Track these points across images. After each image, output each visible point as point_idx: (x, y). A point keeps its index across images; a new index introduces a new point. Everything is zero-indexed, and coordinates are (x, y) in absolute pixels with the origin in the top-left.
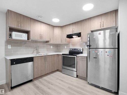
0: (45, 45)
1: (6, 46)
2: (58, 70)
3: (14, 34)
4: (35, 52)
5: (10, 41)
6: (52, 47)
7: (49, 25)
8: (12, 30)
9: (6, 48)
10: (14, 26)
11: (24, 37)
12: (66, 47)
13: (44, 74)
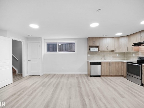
0: (111, 53)
1: (88, 55)
2: (123, 76)
3: (91, 48)
4: (103, 59)
5: (90, 52)
6: (118, 55)
7: (114, 37)
8: (90, 47)
9: (88, 56)
10: (91, 45)
11: (96, 49)
12: (134, 55)
13: (109, 75)
